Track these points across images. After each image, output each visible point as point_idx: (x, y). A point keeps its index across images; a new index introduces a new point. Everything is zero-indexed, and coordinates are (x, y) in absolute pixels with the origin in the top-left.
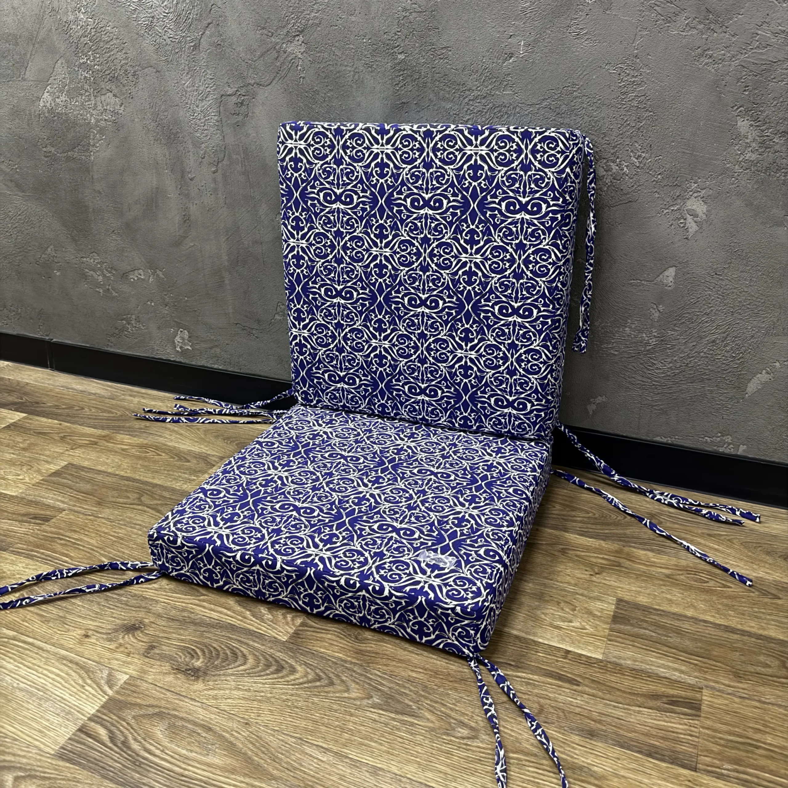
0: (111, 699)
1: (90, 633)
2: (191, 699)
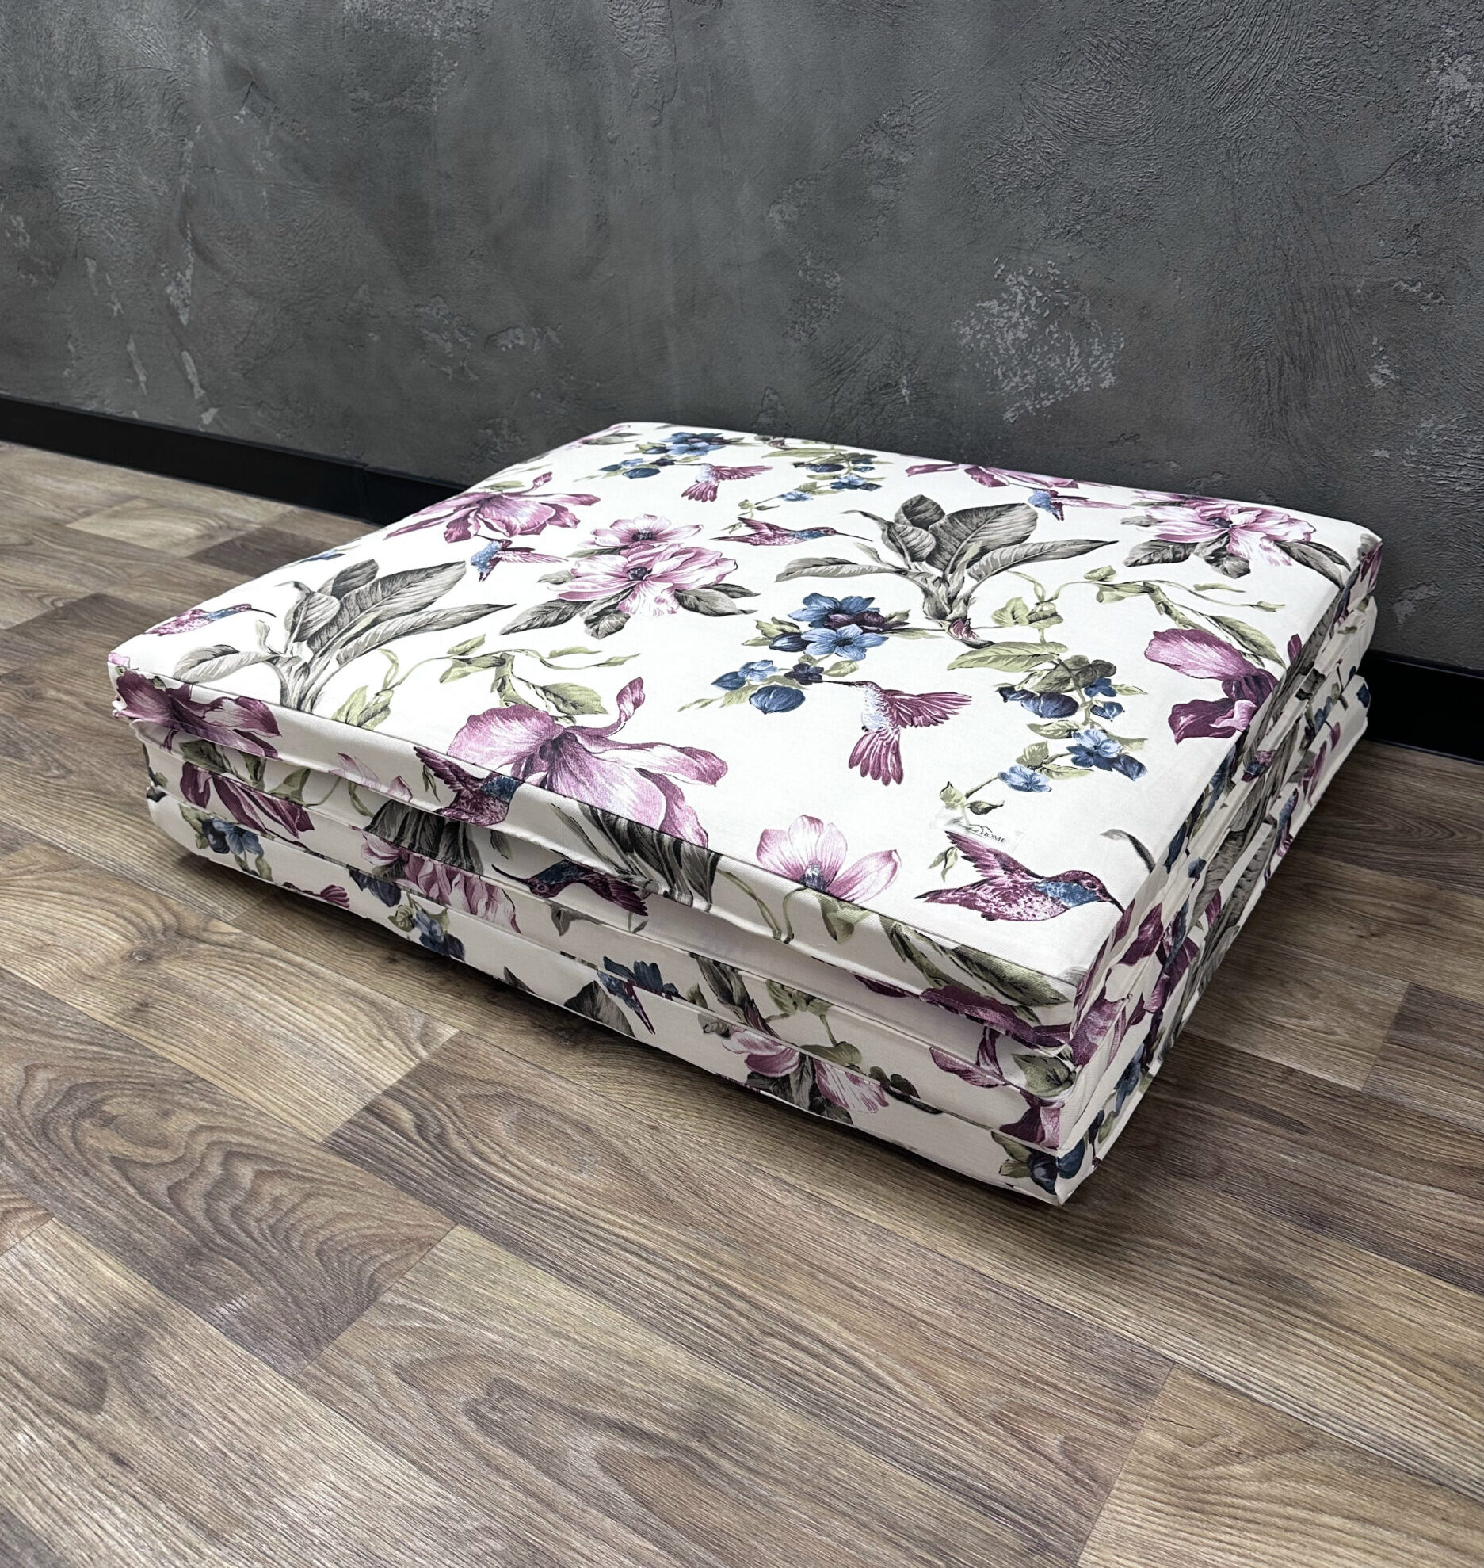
0: (424, 1065)
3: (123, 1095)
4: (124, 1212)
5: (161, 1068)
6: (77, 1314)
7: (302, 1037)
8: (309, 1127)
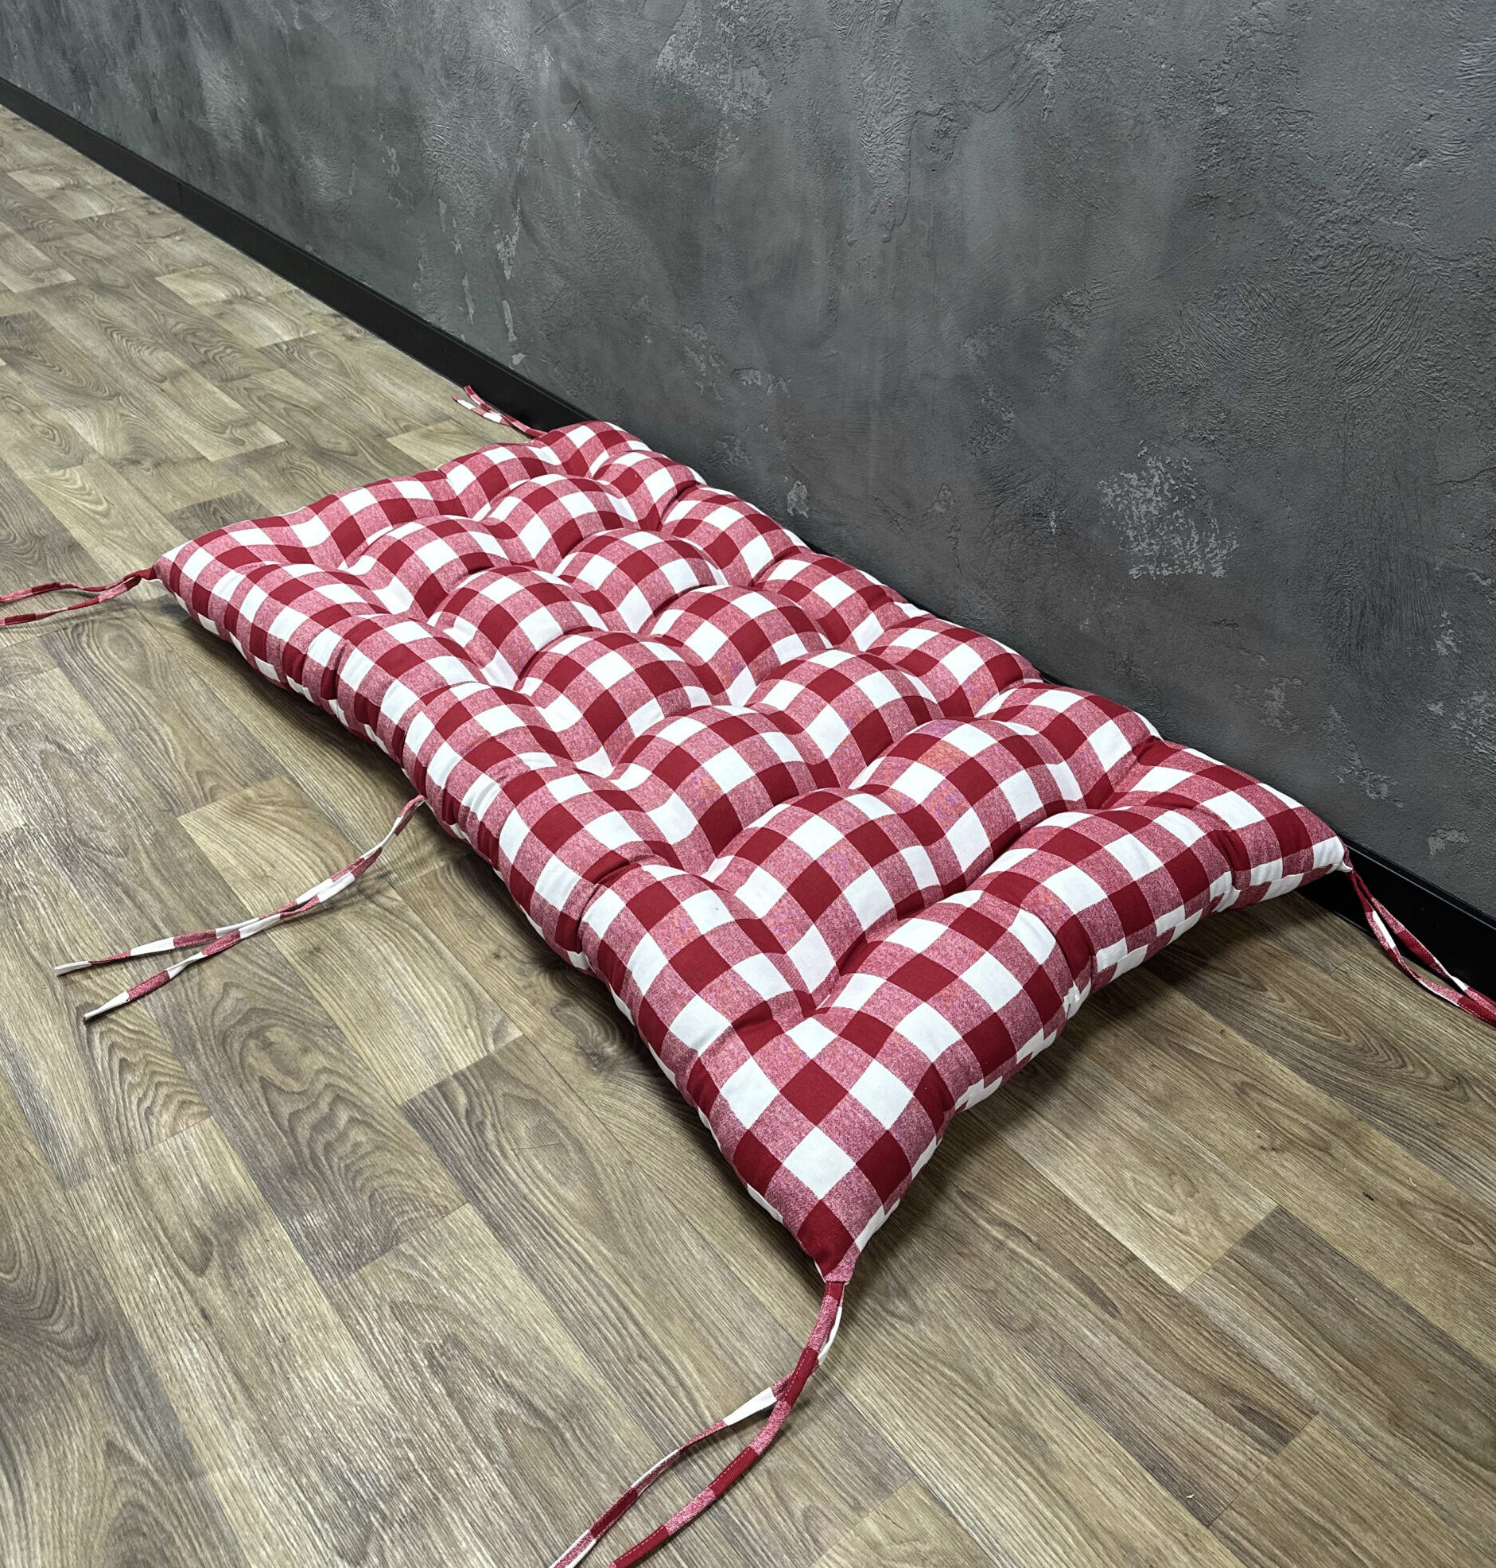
1: (503, 953)
2: (580, 1098)
3: (281, 1026)
4: (256, 1124)
5: (313, 1009)
6: (208, 1198)
7: (414, 1008)
8: (396, 1089)
